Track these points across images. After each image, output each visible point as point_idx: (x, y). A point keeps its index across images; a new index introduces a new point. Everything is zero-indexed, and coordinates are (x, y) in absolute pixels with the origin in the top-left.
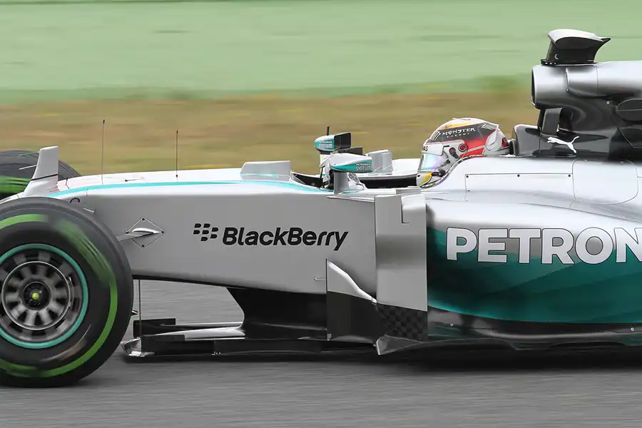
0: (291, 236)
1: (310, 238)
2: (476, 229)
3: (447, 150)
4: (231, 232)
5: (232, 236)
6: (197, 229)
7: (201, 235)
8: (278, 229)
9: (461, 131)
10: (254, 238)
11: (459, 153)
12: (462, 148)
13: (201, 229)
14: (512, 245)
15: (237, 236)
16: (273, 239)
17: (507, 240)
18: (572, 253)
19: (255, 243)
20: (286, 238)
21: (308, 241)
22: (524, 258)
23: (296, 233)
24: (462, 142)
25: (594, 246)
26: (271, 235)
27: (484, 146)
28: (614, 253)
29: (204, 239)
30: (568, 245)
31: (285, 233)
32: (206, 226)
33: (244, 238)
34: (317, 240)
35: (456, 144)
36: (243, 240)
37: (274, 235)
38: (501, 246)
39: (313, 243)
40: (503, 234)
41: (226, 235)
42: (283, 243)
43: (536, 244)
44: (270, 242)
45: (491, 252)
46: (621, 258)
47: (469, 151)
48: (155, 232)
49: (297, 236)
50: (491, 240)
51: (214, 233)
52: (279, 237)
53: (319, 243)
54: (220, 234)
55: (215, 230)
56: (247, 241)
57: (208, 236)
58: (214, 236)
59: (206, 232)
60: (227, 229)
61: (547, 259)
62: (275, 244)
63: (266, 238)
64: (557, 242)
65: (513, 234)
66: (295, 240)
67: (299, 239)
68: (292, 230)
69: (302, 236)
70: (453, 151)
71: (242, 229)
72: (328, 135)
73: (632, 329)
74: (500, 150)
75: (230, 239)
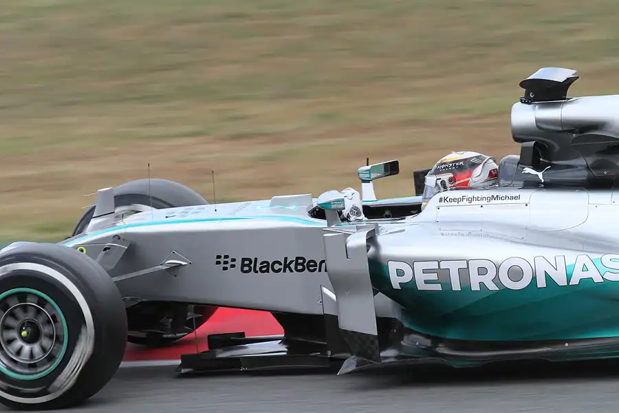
0: (297, 264)
1: (312, 266)
2: (411, 262)
3: (439, 182)
4: (246, 262)
5: (248, 265)
6: (219, 260)
7: (222, 265)
8: (286, 259)
9: (451, 165)
10: (267, 267)
11: (448, 185)
12: (450, 180)
13: (222, 260)
14: (444, 275)
15: (252, 265)
16: (282, 267)
17: (439, 271)
18: (496, 280)
19: (267, 271)
20: (292, 266)
21: (311, 268)
22: (456, 286)
23: (300, 261)
24: (451, 175)
25: (516, 274)
26: (280, 264)
27: (469, 179)
28: (534, 278)
29: (225, 269)
30: (492, 273)
31: (292, 262)
32: (226, 257)
33: (258, 266)
34: (318, 268)
35: (446, 177)
36: (258, 269)
37: (283, 263)
38: (434, 277)
39: (315, 270)
40: (434, 265)
41: (243, 265)
42: (291, 271)
43: (464, 273)
44: (280, 270)
45: (426, 282)
46: (541, 283)
47: (457, 183)
48: (183, 263)
49: (302, 264)
50: (425, 271)
51: (233, 263)
52: (287, 266)
53: (320, 271)
54: (238, 263)
55: (233, 260)
56: (261, 268)
57: (228, 266)
58: (233, 266)
59: (226, 263)
60: (244, 260)
61: (475, 287)
62: (285, 271)
63: (277, 267)
64: (482, 271)
65: (444, 265)
66: (300, 267)
67: (304, 266)
68: (298, 258)
69: (305, 264)
70: (443, 183)
71: (256, 259)
72: (368, 165)
73: (567, 345)
74: (487, 181)
75: (246, 268)
